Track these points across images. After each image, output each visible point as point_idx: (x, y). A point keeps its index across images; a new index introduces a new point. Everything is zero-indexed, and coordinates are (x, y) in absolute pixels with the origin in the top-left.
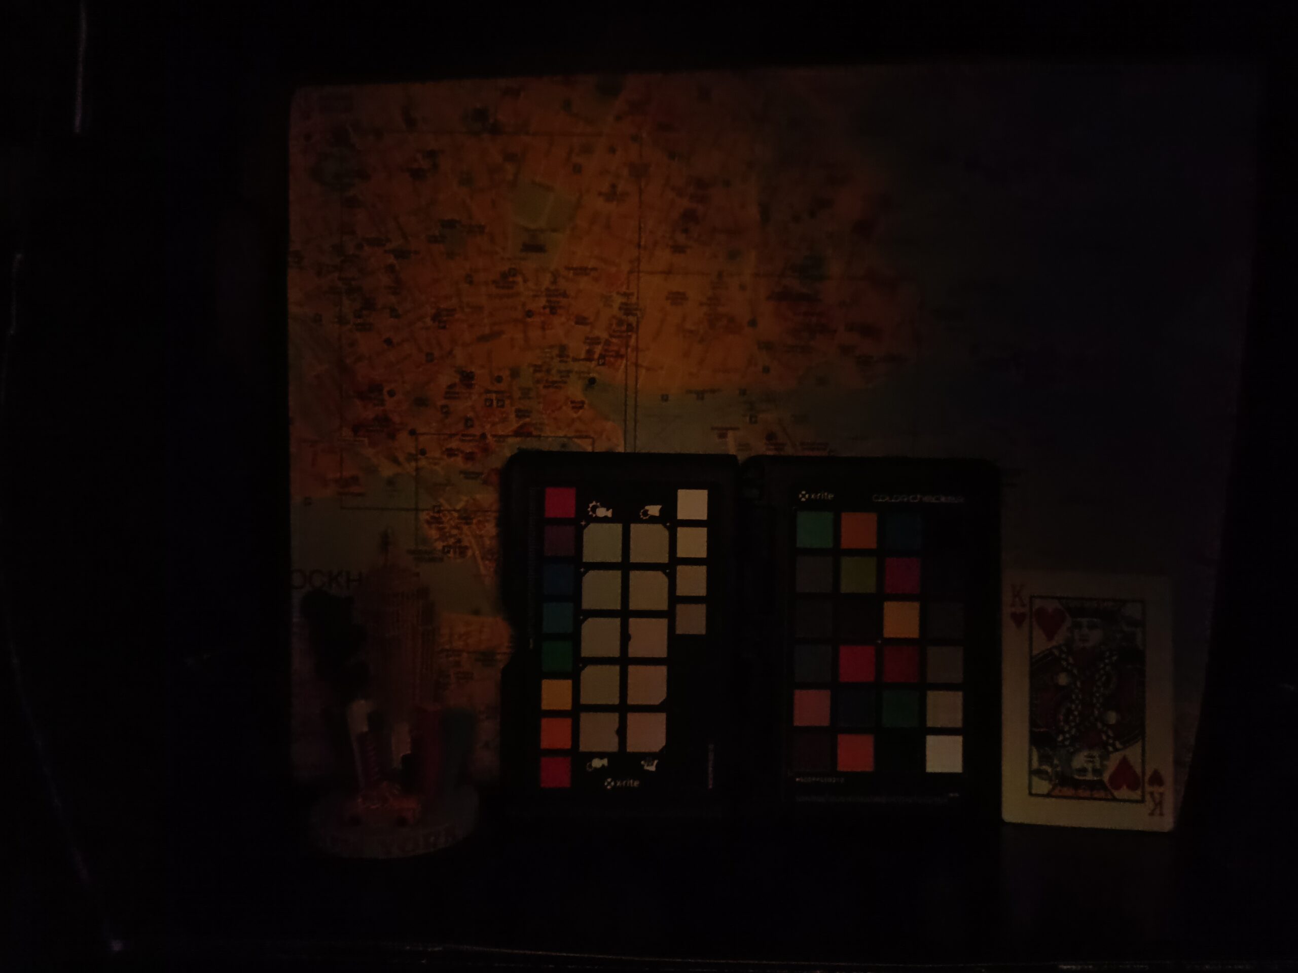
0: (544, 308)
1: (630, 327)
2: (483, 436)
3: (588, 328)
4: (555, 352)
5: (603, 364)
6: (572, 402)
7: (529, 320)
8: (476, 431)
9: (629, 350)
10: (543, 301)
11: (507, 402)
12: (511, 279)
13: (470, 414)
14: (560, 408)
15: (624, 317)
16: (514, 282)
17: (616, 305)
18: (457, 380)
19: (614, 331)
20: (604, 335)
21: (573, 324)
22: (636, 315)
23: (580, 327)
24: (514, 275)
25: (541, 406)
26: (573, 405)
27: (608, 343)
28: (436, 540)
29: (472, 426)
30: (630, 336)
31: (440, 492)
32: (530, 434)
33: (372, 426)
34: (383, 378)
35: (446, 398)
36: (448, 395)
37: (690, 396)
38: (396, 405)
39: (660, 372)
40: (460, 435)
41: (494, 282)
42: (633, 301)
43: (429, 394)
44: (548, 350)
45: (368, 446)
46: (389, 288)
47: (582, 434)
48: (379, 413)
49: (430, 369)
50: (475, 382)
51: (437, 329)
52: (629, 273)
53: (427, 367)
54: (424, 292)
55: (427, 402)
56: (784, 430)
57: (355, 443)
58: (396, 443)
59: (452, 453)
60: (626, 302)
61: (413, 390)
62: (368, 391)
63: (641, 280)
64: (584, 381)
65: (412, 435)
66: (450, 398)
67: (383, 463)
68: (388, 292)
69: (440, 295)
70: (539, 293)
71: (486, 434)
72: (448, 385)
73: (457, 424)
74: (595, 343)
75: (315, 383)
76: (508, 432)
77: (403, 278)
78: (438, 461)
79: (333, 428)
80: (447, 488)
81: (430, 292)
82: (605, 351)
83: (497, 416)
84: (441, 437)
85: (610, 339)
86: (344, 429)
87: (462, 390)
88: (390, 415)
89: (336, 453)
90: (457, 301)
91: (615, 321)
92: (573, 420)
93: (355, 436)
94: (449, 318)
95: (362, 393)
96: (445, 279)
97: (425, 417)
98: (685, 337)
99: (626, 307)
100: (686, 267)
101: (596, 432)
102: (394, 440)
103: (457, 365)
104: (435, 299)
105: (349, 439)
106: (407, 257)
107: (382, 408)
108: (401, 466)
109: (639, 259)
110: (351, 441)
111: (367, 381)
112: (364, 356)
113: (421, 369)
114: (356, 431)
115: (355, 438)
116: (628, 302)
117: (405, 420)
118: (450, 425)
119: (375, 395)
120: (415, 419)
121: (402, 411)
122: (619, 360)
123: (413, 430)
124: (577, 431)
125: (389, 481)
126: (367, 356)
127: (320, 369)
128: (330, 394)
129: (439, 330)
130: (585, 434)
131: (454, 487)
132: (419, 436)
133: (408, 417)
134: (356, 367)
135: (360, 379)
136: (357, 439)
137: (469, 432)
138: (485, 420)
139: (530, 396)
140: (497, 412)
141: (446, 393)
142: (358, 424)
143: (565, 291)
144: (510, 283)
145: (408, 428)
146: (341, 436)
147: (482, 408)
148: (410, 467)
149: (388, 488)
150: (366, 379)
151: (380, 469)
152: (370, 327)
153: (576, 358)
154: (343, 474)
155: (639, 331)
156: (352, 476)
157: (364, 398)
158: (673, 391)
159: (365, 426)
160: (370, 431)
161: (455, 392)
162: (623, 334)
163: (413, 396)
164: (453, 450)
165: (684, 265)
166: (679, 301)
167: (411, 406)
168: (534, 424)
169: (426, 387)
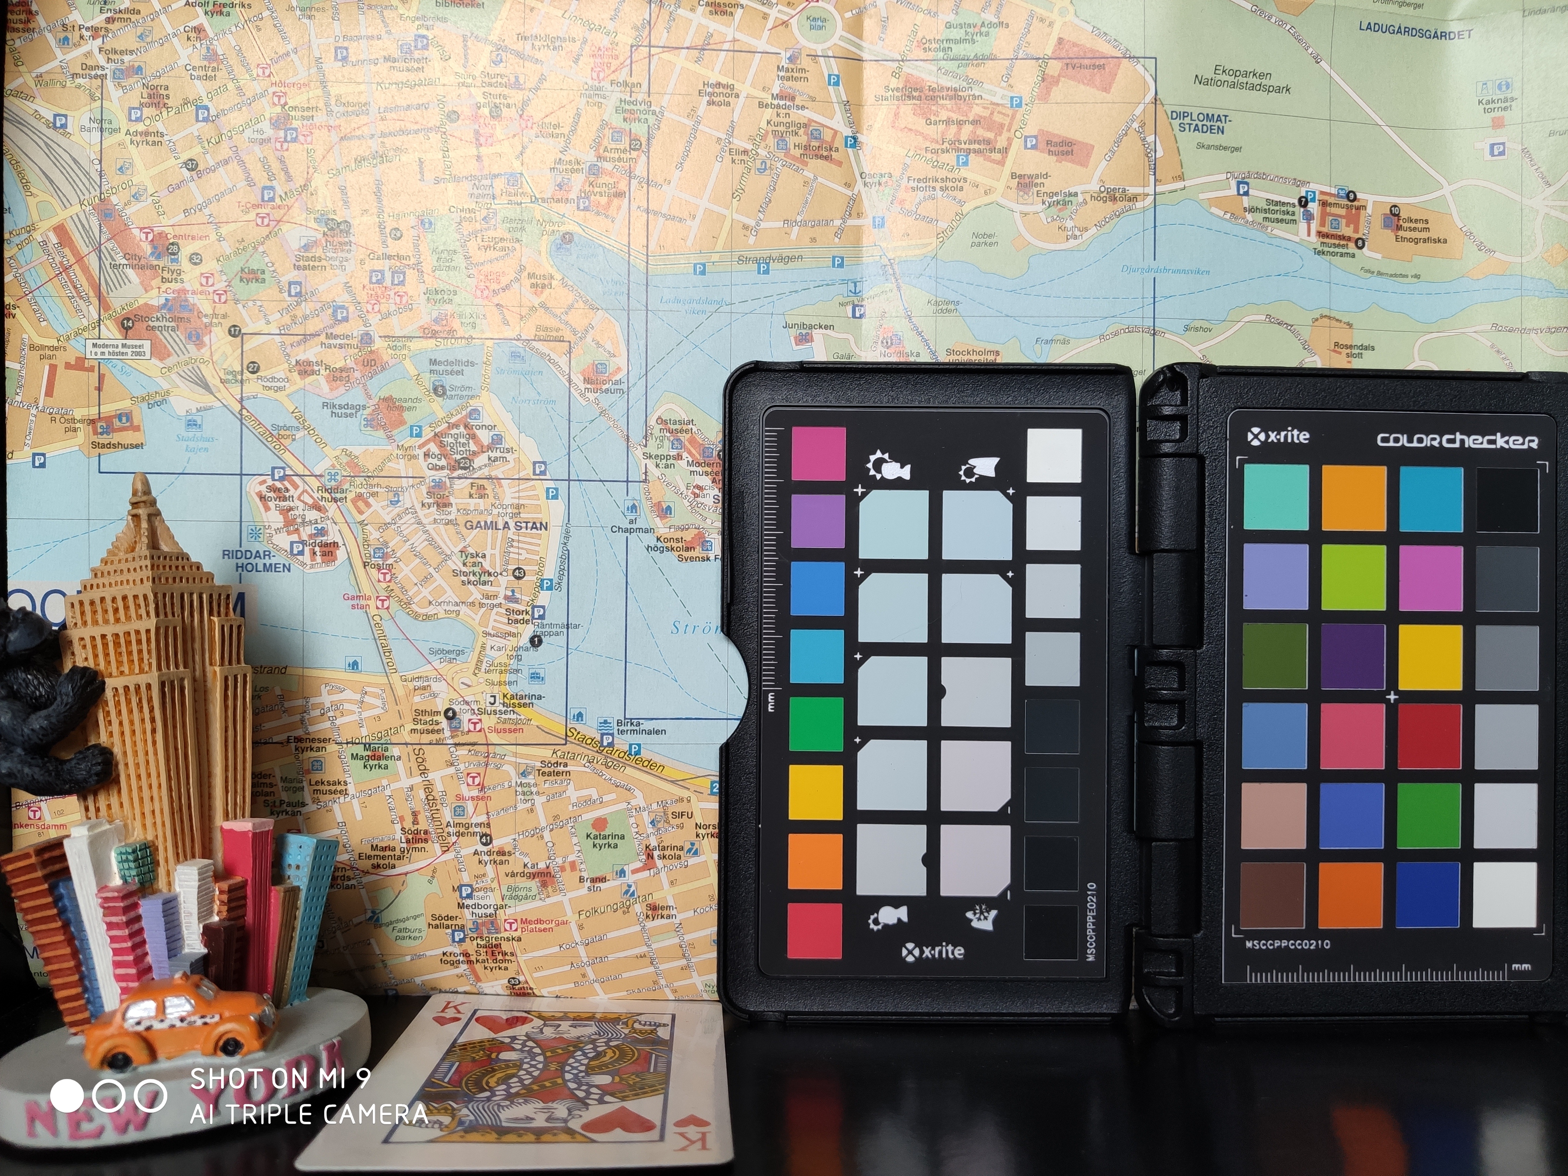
0: (479, 106)
1: (635, 144)
2: (367, 339)
3: (559, 144)
5: (586, 209)
6: (531, 276)
7: (449, 127)
8: (354, 328)
9: (634, 183)
10: (476, 95)
11: (411, 275)
12: (417, 54)
13: (343, 298)
14: (508, 286)
15: (624, 125)
16: (425, 60)
17: (610, 104)
18: (320, 236)
19: (606, 150)
20: (590, 157)
22: (646, 121)
24: (425, 48)
26: (533, 281)
27: (594, 171)
28: (277, 530)
29: (346, 319)
30: (636, 159)
31: (286, 442)
32: (451, 334)
33: (158, 319)
34: (179, 231)
35: (298, 268)
36: (301, 263)
37: (744, 267)
38: (204, 281)
39: (689, 222)
40: (323, 336)
41: (387, 59)
42: (640, 99)
43: (267, 260)
44: (487, 182)
45: (148, 356)
46: (194, 68)
47: (548, 333)
48: (171, 296)
49: (268, 214)
50: (352, 239)
51: (282, 143)
52: (632, 46)
53: (263, 211)
54: (258, 76)
55: (262, 276)
56: (916, 328)
57: (124, 350)
58: (203, 351)
59: (307, 368)
60: (628, 99)
61: (237, 253)
62: (152, 254)
63: (654, 60)
64: (552, 238)
65: (234, 336)
66: (305, 268)
67: (178, 387)
68: (191, 75)
69: (287, 82)
70: (470, 81)
71: (372, 333)
72: (303, 244)
73: (318, 316)
74: (573, 171)
75: (54, 239)
76: (411, 329)
77: (220, 52)
78: (282, 384)
79: (85, 322)
80: (299, 435)
81: (269, 76)
82: (591, 184)
83: (391, 301)
84: (289, 340)
85: (599, 164)
86: (105, 325)
87: (328, 254)
88: (192, 299)
89: (91, 369)
90: (319, 92)
91: (608, 132)
92: (533, 309)
93: (126, 339)
94: (305, 122)
95: (140, 259)
96: (296, 53)
97: (259, 303)
98: (733, 161)
99: (627, 107)
100: (735, 40)
101: (574, 331)
102: (200, 344)
103: (319, 207)
104: (277, 89)
105: (115, 342)
106: (228, 14)
107: (178, 286)
108: (212, 393)
109: (649, 22)
110: (117, 347)
111: (150, 237)
112: (146, 190)
113: (252, 216)
114: (127, 329)
115: (124, 342)
116: (632, 99)
117: (221, 309)
118: (306, 318)
119: (164, 262)
120: (240, 306)
121: (215, 291)
122: (616, 201)
123: (234, 326)
124: (538, 328)
125: (190, 421)
126: (151, 190)
127: (62, 215)
128: (80, 260)
129: (285, 145)
130: (554, 334)
131: (311, 432)
132: (245, 337)
133: (225, 303)
134: (129, 211)
135: (136, 232)
136: (129, 342)
137: (339, 330)
138: (370, 308)
139: (453, 264)
140: (392, 293)
141: (299, 258)
142: (133, 318)
143: (517, 78)
144: (418, 61)
145: (227, 324)
146: (99, 338)
147: (364, 287)
148: (229, 396)
149: (185, 434)
150: (147, 233)
151: (171, 399)
152: (156, 139)
153: (537, 196)
154: (103, 409)
155: (651, 150)
156: (118, 412)
157: (142, 268)
158: (715, 257)
159: (142, 319)
160: (153, 328)
161: (314, 257)
162: (622, 155)
163: (237, 264)
164: (309, 363)
165: (730, 38)
166: (721, 99)
167: (232, 283)
168: (460, 316)
169: (261, 249)
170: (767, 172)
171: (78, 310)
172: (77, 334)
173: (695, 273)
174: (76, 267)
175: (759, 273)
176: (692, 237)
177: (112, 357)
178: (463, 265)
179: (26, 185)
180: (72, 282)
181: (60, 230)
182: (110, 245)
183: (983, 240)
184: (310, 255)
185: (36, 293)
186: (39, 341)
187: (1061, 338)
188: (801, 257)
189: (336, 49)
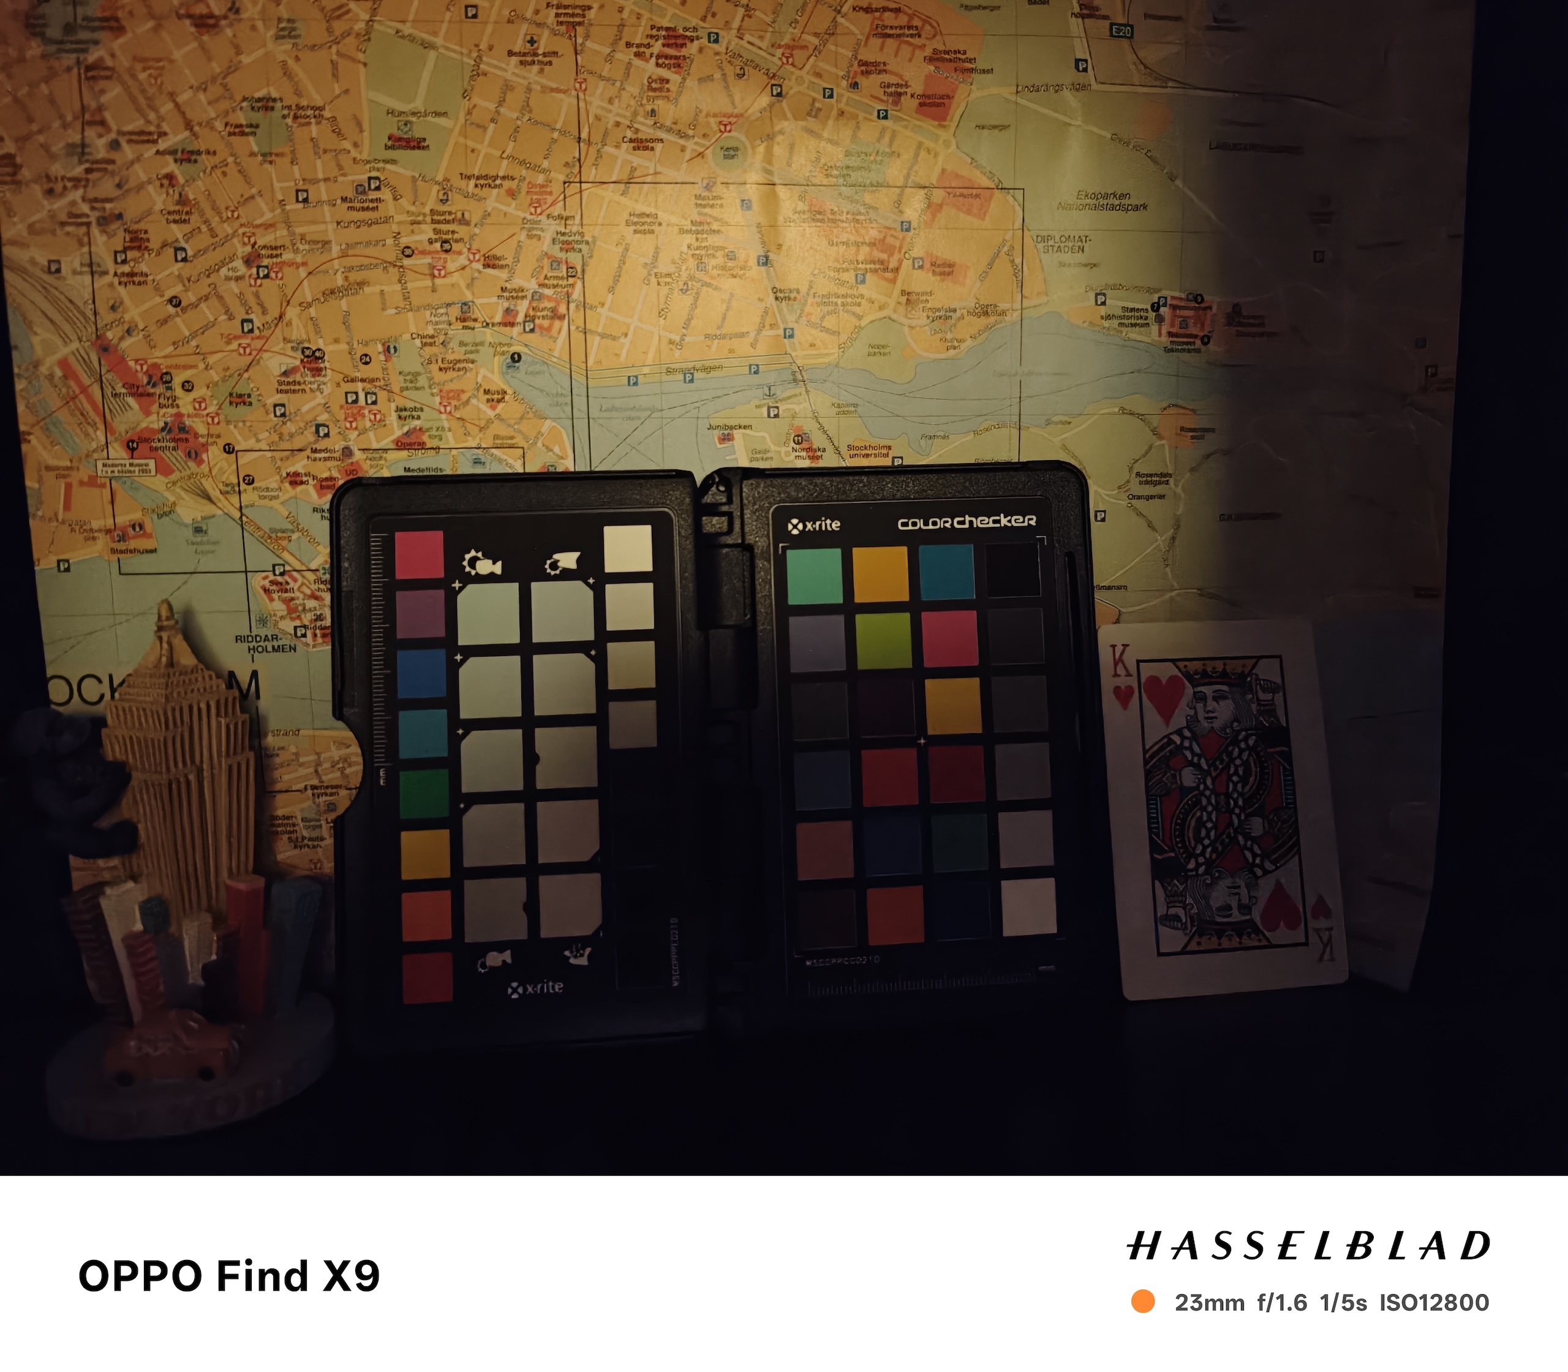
0: (431, 242)
1: (571, 272)
2: (347, 452)
3: (503, 274)
4: (455, 311)
5: (532, 331)
6: (486, 392)
7: (407, 262)
8: (336, 444)
9: (572, 306)
10: (427, 232)
11: (382, 395)
12: (373, 195)
13: (323, 418)
14: (468, 402)
15: (562, 255)
16: (378, 200)
17: (548, 237)
18: (298, 363)
19: (546, 277)
20: (532, 285)
21: (481, 268)
22: (580, 251)
23: (490, 271)
24: (378, 188)
25: (437, 399)
26: (489, 396)
27: (536, 297)
28: (282, 618)
29: (327, 435)
30: (572, 286)
31: (284, 543)
32: (422, 446)
33: (159, 441)
34: (169, 362)
35: (281, 391)
36: (284, 387)
37: (671, 377)
38: (197, 406)
39: (622, 340)
40: (309, 450)
41: (344, 199)
42: (575, 229)
43: (252, 385)
44: (442, 311)
45: (153, 473)
46: (169, 213)
47: (505, 442)
48: (169, 420)
49: (249, 345)
50: (327, 364)
51: (256, 280)
52: (565, 183)
53: (245, 341)
54: (228, 218)
55: (249, 400)
56: (822, 427)
57: (132, 469)
58: (203, 466)
59: (298, 479)
60: (563, 230)
61: (224, 380)
62: (148, 383)
63: (585, 194)
64: (504, 357)
65: (229, 453)
66: (287, 392)
67: (183, 499)
68: (167, 220)
69: (255, 223)
70: (420, 218)
71: (352, 447)
72: (283, 370)
73: (302, 433)
74: (517, 297)
75: (59, 373)
76: (387, 442)
77: (191, 197)
78: (275, 494)
79: (94, 445)
80: (295, 536)
81: (238, 217)
82: (533, 309)
83: (367, 419)
84: (278, 455)
85: (540, 291)
86: (113, 448)
87: (306, 379)
88: (188, 422)
89: (103, 486)
90: (285, 232)
91: (546, 262)
92: (489, 421)
93: (132, 458)
94: (275, 260)
95: (138, 387)
96: (261, 196)
97: (248, 424)
98: (659, 284)
99: (562, 238)
100: (656, 173)
101: (526, 439)
102: (200, 462)
103: (293, 338)
104: (247, 230)
105: (123, 462)
106: (196, 161)
107: (174, 411)
108: (214, 503)
109: (579, 160)
110: (125, 465)
111: (145, 368)
112: (136, 326)
113: (234, 345)
114: (133, 450)
115: (131, 461)
116: (567, 231)
117: (214, 430)
118: (292, 436)
119: (160, 389)
120: (232, 427)
121: (207, 415)
122: (557, 323)
123: (229, 444)
124: (496, 437)
125: (196, 528)
126: (141, 326)
127: (64, 351)
128: (84, 390)
129: (259, 282)
130: (509, 441)
131: (305, 534)
132: (239, 454)
133: (218, 423)
134: (124, 345)
135: (132, 364)
136: (136, 462)
137: (323, 444)
138: (348, 425)
139: (418, 385)
140: (366, 412)
141: (280, 383)
142: (136, 438)
143: (463, 214)
144: (372, 201)
145: (221, 443)
146: (108, 458)
147: (342, 407)
148: (230, 505)
149: (195, 540)
150: (142, 366)
151: (178, 509)
152: (142, 279)
153: (488, 321)
154: (120, 520)
155: (585, 276)
156: (132, 523)
157: (141, 395)
158: (646, 370)
159: (147, 440)
160: (156, 449)
161: (295, 381)
162: (560, 282)
163: (224, 390)
164: (296, 474)
165: (651, 171)
166: (646, 227)
167: (223, 406)
168: (428, 430)
169: (246, 375)
170: (688, 293)
171: (87, 435)
172: (87, 456)
173: (629, 384)
174: (82, 397)
175: (685, 382)
176: (624, 351)
177: (121, 475)
178: (426, 386)
179: (29, 325)
180: (79, 409)
181: (63, 363)
182: (109, 376)
183: (877, 350)
184: (289, 379)
185: (48, 420)
186: (52, 462)
187: (942, 434)
188: (721, 367)
189: (297, 191)
